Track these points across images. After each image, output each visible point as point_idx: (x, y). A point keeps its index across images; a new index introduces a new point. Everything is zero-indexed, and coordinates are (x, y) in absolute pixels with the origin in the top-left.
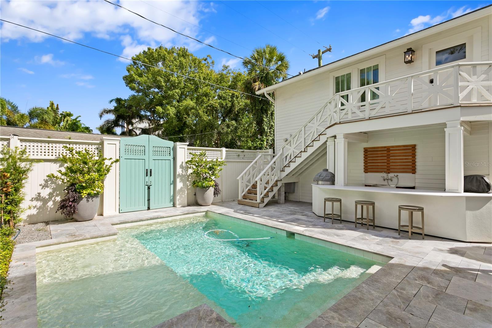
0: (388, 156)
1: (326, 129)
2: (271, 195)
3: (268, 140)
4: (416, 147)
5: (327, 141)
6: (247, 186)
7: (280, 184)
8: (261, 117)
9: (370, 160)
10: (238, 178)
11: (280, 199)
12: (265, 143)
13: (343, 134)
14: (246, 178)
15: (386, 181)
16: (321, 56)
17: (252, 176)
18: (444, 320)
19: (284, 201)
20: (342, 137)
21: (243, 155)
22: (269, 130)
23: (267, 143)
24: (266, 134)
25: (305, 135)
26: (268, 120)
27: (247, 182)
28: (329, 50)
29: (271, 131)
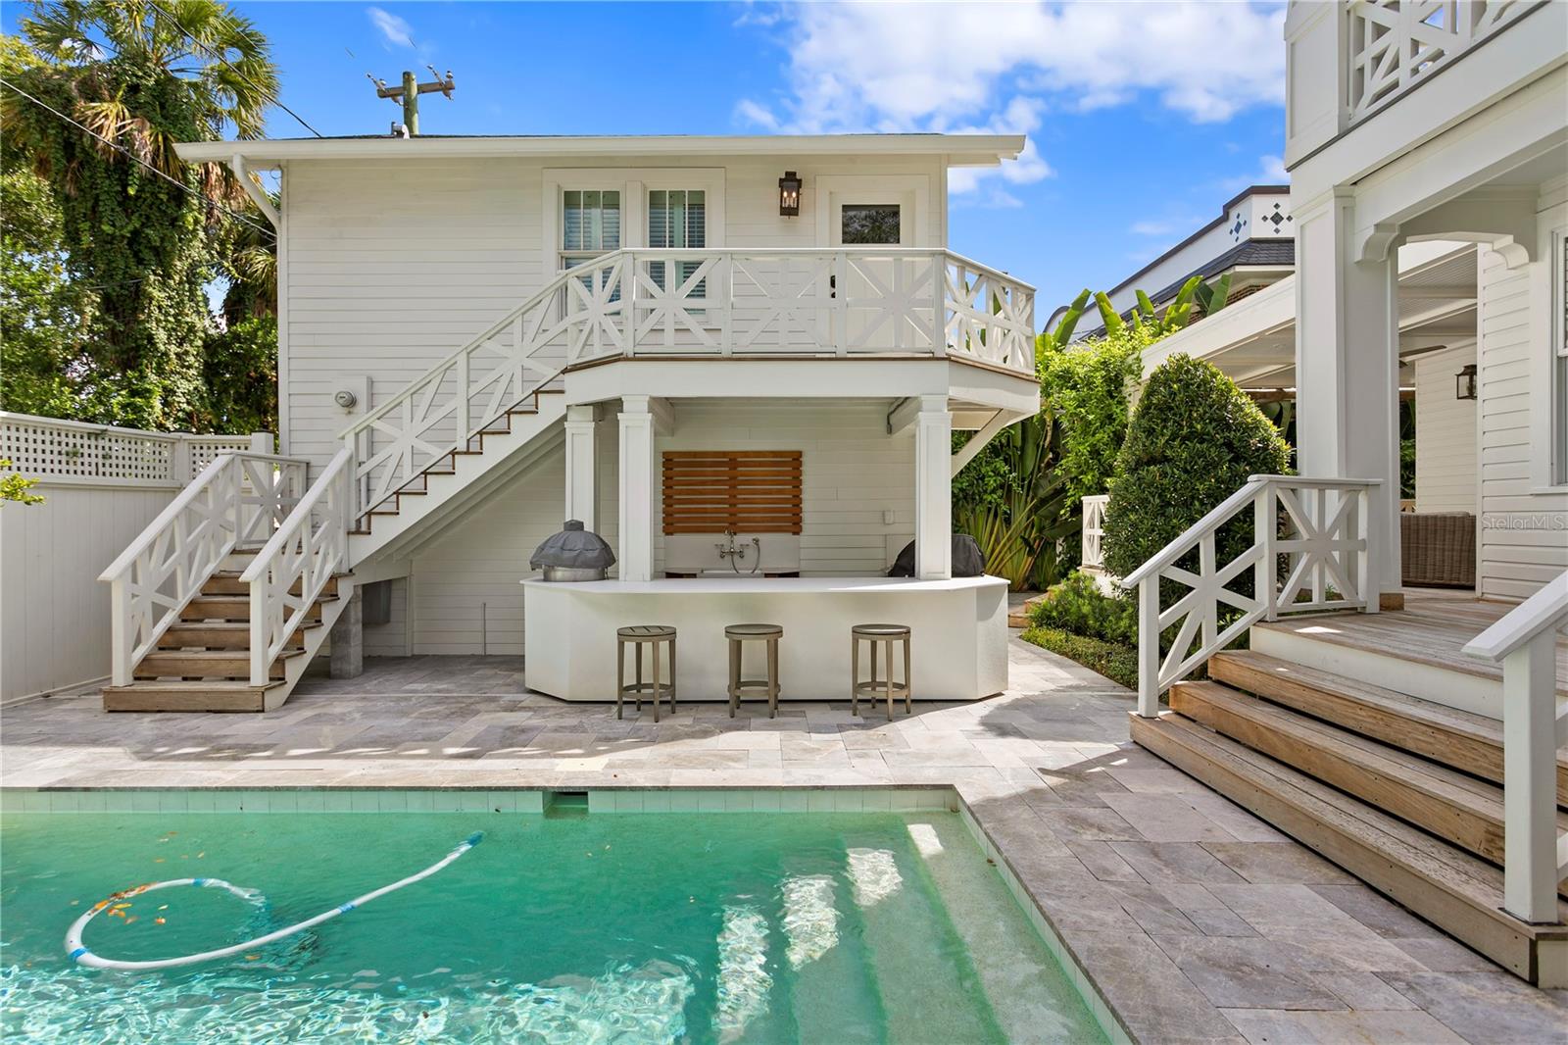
0: (733, 483)
1: (564, 372)
2: (314, 642)
3: (168, 392)
4: (803, 459)
5: (564, 418)
6: (159, 612)
7: (346, 589)
8: (133, 277)
9: (680, 492)
10: (109, 574)
11: (344, 658)
12: (157, 403)
13: (647, 398)
14: (155, 571)
15: (728, 558)
16: (416, 99)
17: (185, 561)
19: (361, 664)
20: (646, 407)
21: (100, 452)
22: (173, 349)
23: (165, 403)
24: (159, 364)
25: (469, 383)
26: (170, 298)
27: (158, 591)
28: (446, 88)
29: (187, 353)
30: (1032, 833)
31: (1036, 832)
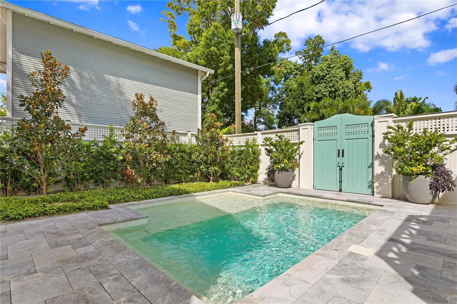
18: (56, 283)
30: (152, 288)
31: (150, 289)
